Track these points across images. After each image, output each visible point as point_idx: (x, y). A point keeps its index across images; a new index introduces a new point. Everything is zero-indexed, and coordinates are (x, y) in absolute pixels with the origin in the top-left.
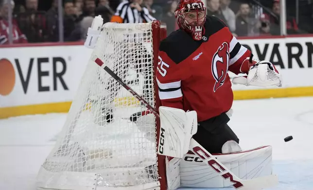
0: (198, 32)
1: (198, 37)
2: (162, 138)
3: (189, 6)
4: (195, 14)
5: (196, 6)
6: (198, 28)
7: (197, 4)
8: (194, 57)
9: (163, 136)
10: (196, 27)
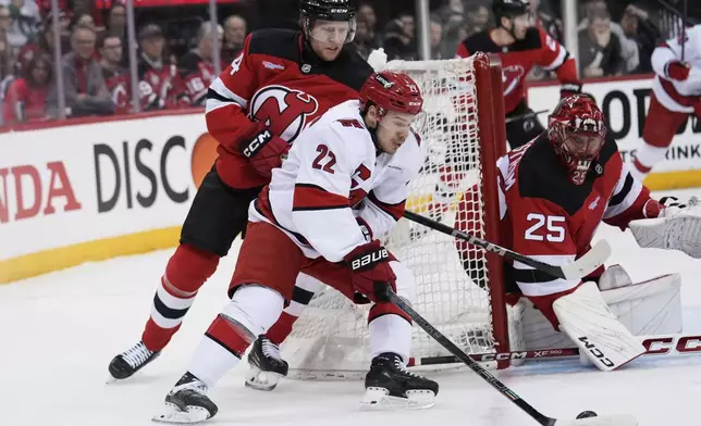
0: (581, 171)
1: (579, 179)
2: (593, 349)
3: (578, 121)
4: (586, 138)
5: (589, 125)
6: (582, 164)
7: (593, 122)
8: (588, 205)
9: (592, 346)
10: (580, 162)
